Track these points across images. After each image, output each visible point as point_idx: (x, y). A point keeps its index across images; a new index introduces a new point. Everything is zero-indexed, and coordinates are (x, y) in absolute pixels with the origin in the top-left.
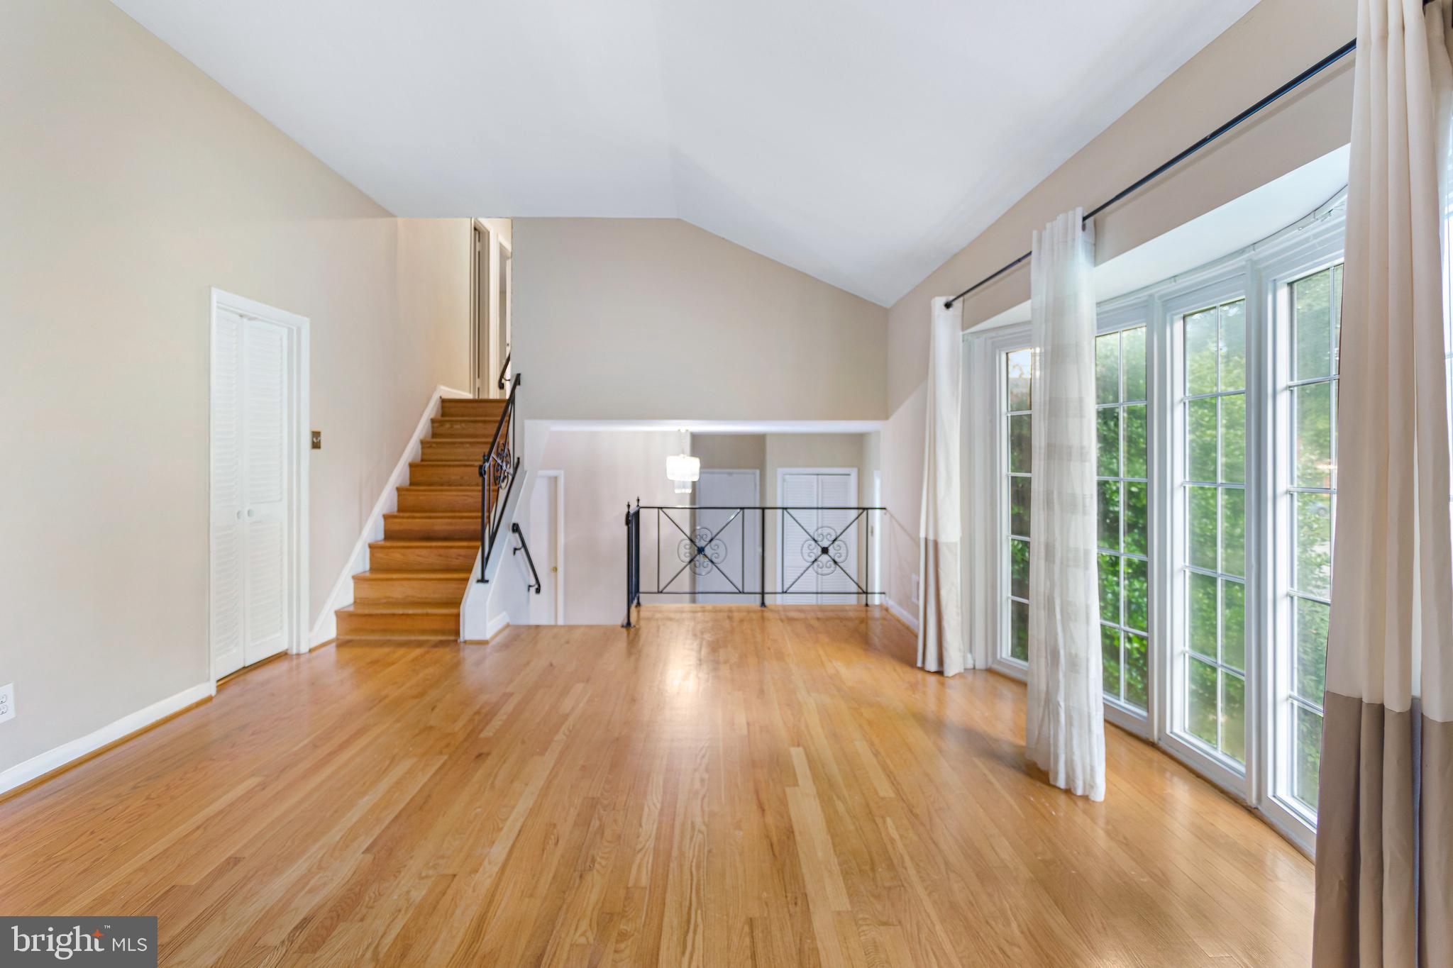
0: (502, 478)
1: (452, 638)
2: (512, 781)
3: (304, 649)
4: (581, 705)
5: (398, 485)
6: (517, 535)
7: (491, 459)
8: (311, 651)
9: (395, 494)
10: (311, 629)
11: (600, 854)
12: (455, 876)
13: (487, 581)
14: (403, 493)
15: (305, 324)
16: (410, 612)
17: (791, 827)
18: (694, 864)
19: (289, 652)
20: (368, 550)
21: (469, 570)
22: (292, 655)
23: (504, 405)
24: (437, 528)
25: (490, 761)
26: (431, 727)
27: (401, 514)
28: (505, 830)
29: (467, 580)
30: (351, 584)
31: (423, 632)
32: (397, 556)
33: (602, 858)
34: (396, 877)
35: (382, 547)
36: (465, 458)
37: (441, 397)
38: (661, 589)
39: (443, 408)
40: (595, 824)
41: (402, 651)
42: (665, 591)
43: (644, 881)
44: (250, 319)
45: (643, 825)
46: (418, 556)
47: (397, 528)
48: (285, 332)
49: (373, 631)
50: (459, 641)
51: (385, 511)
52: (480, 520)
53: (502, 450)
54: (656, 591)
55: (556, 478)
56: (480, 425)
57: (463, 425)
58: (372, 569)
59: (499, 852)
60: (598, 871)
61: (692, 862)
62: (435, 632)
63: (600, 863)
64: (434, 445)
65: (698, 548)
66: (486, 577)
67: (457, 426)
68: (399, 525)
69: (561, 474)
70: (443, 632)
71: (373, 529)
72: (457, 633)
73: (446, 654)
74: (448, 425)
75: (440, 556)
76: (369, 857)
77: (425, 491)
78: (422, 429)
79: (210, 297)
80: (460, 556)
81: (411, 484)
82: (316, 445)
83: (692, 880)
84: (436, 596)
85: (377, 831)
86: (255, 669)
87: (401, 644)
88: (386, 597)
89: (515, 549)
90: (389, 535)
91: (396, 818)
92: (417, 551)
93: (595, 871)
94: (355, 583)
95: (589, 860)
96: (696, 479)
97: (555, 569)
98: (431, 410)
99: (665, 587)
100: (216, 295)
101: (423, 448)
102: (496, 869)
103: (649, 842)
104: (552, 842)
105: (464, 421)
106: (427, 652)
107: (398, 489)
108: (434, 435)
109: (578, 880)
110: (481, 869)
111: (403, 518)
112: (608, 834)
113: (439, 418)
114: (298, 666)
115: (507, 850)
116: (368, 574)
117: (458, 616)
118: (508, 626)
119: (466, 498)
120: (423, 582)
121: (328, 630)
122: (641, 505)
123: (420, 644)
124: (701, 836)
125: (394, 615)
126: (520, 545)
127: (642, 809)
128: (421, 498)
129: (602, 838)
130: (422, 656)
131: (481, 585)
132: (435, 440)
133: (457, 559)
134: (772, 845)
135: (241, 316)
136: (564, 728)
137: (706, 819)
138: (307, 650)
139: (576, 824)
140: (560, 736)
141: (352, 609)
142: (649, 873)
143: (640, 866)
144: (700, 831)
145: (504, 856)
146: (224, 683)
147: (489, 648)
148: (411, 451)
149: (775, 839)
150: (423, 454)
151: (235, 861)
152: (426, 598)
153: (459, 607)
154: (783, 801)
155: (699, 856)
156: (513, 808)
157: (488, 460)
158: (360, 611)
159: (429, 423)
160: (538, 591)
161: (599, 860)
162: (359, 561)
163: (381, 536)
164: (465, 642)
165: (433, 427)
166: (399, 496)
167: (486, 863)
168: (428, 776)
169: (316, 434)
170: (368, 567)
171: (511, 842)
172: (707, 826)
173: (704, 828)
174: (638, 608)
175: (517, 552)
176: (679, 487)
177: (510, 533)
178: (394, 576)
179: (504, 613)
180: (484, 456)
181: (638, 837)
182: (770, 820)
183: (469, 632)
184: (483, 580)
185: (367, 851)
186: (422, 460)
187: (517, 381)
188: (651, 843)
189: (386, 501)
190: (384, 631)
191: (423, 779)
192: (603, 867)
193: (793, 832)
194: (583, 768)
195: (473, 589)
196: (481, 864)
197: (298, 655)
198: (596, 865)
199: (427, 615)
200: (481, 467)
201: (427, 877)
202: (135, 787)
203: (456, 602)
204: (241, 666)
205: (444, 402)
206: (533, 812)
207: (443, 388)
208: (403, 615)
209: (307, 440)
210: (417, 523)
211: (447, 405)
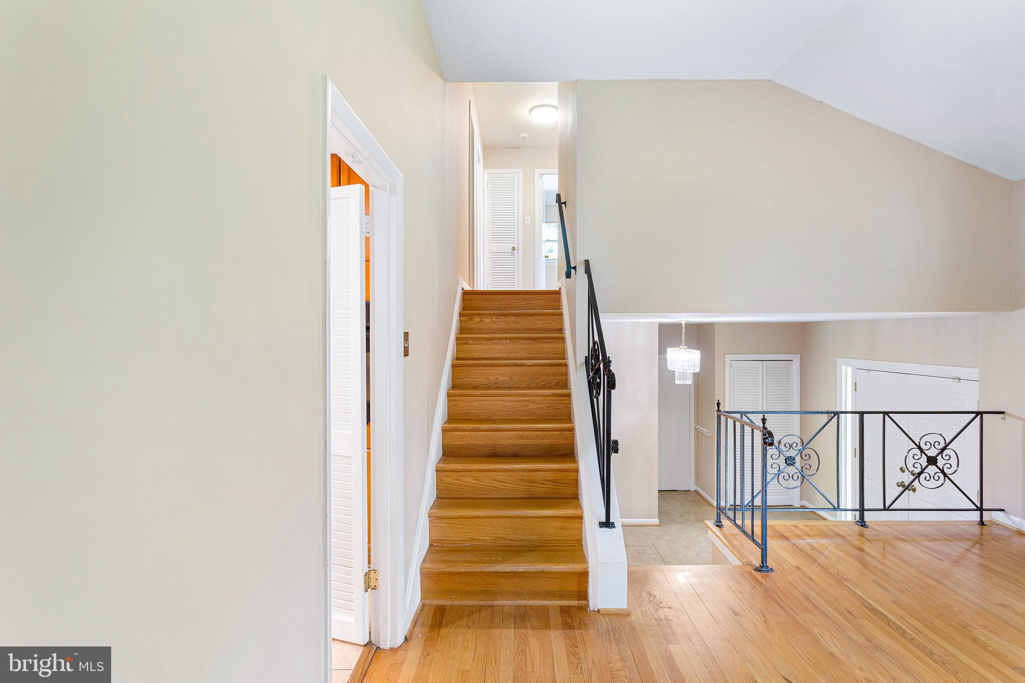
1: (581, 604)
3: (400, 639)
8: (406, 641)
13: (613, 525)
14: (454, 398)
20: (436, 475)
35: (453, 471)
36: (505, 355)
37: (461, 289)
39: (467, 300)
47: (457, 442)
50: (588, 609)
56: (513, 318)
57: (494, 319)
62: (551, 594)
64: (469, 342)
66: (611, 520)
67: (487, 320)
68: (461, 439)
71: (437, 447)
72: (586, 597)
74: (477, 319)
75: (522, 480)
78: (455, 324)
82: (406, 351)
90: (448, 451)
94: (431, 521)
96: (697, 370)
98: (458, 303)
101: (458, 345)
105: (494, 315)
107: (448, 395)
108: (463, 329)
113: (466, 312)
119: (527, 403)
128: (475, 404)
131: (606, 530)
132: (469, 336)
138: (403, 641)
148: (452, 348)
150: (462, 352)
159: (458, 317)
165: (463, 322)
166: (448, 402)
169: (406, 336)
176: (680, 378)
184: (607, 523)
189: (442, 409)
205: (467, 295)
207: (461, 279)
209: (401, 343)
211: (469, 297)
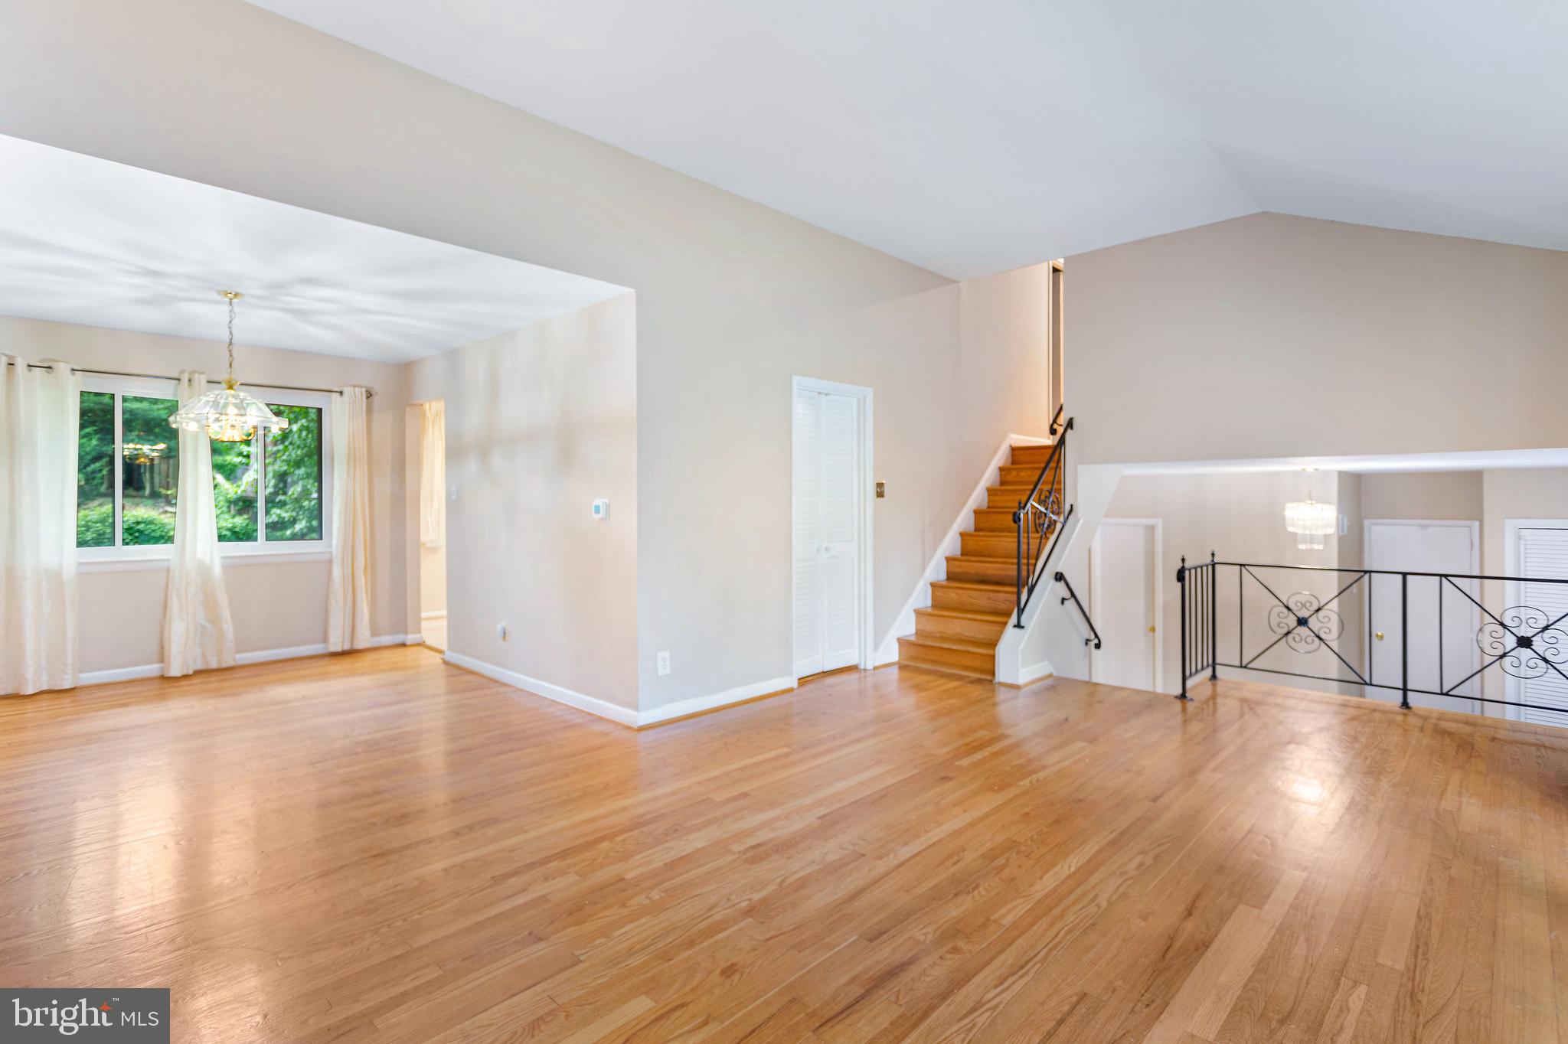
0: (1046, 526)
1: (989, 678)
2: (955, 805)
3: (870, 666)
4: (1067, 763)
5: (961, 530)
6: (1062, 582)
7: (1029, 505)
8: (875, 668)
9: (959, 538)
10: (876, 649)
11: (986, 885)
12: (864, 855)
13: (1023, 627)
14: (967, 538)
15: (869, 393)
16: (954, 647)
17: (1211, 942)
18: (1066, 928)
19: (859, 667)
20: (930, 589)
21: (1009, 615)
22: (860, 670)
23: (1051, 451)
24: (990, 572)
25: (949, 785)
26: (922, 746)
27: (965, 558)
28: (922, 839)
29: (1005, 624)
30: (913, 616)
31: (966, 668)
32: (953, 596)
33: (985, 889)
34: (826, 841)
35: (942, 587)
37: (1011, 446)
38: (1244, 663)
39: (1013, 455)
40: (1001, 861)
41: (942, 681)
42: (1250, 666)
43: (1007, 921)
44: (827, 394)
45: (1044, 878)
46: (971, 597)
47: (957, 570)
48: (856, 399)
49: (925, 661)
50: (994, 682)
51: (948, 554)
52: (1016, 566)
53: (1046, 497)
54: (1239, 665)
55: (1153, 528)
57: (1029, 472)
58: (934, 606)
59: (906, 852)
60: (973, 897)
61: (1067, 925)
62: (976, 670)
63: (979, 892)
64: (999, 493)
65: (1299, 618)
66: (1022, 624)
67: (1023, 474)
68: (958, 568)
69: (1159, 523)
70: (982, 671)
71: (936, 570)
72: (993, 673)
73: (976, 692)
74: (1014, 473)
75: (989, 599)
76: (820, 822)
77: (984, 536)
78: (989, 476)
79: (791, 383)
80: (1007, 600)
81: (977, 529)
82: (880, 495)
83: (1054, 939)
84: (982, 636)
85: (835, 807)
86: (831, 675)
87: (944, 676)
88: (941, 632)
89: (1063, 600)
90: (951, 577)
91: (854, 802)
92: (971, 593)
93: (971, 896)
94: (917, 616)
95: (973, 885)
97: (1153, 629)
98: (1000, 458)
99: (1248, 664)
100: (796, 380)
101: (989, 495)
102: (896, 862)
103: (1037, 894)
104: (952, 861)
106: (960, 686)
107: (962, 534)
108: (1003, 483)
109: (950, 897)
110: (885, 859)
111: (966, 561)
112: (1006, 872)
113: (1009, 465)
114: (865, 677)
115: (915, 852)
116: (929, 610)
117: (993, 657)
118: (1051, 675)
120: (970, 622)
121: (891, 653)
122: (1216, 560)
123: (960, 678)
124: (1095, 909)
125: (941, 648)
126: (1067, 595)
127: (1054, 866)
128: (981, 543)
129: (998, 873)
130: (955, 688)
131: (1017, 630)
132: (1003, 488)
133: (1004, 603)
134: (1169, 948)
135: (819, 393)
136: (1034, 777)
137: (1114, 897)
138: (872, 667)
139: (983, 856)
140: (1026, 783)
141: (913, 638)
142: (1018, 917)
143: (1014, 908)
144: (1099, 907)
145: (908, 856)
146: (803, 681)
147: (1023, 692)
148: (977, 498)
149: (1178, 944)
150: (989, 501)
151: (745, 795)
152: (973, 637)
153: (994, 649)
154: (1224, 917)
155: (1078, 924)
156: (941, 825)
157: (1024, 508)
158: (920, 642)
159: (997, 472)
160: (1098, 646)
161: (981, 889)
162: (921, 597)
163: (943, 576)
164: (1000, 683)
165: (1001, 475)
166: (962, 540)
167: (892, 856)
168: (894, 781)
169: (880, 485)
170: (929, 603)
171: (921, 848)
172: (1110, 903)
173: (1104, 905)
174: (1215, 682)
175: (1066, 602)
176: (1304, 542)
177: (1052, 582)
178: (946, 613)
179: (1047, 663)
180: (1020, 503)
181: (1030, 886)
182: (1189, 925)
183: (1002, 675)
184: (1019, 626)
185: (820, 818)
186: (988, 507)
187: (1070, 424)
188: (1039, 895)
189: (950, 544)
190: (934, 662)
191: (891, 781)
192: (980, 896)
193: (1208, 947)
194: (1027, 814)
195: (1010, 632)
196: (887, 855)
197: (865, 670)
198: (976, 892)
199: (967, 652)
200: (1015, 514)
201: (845, 849)
202: (723, 735)
203: (993, 644)
204: (820, 670)
205: (1014, 450)
206: (957, 833)
207: (1014, 436)
208: (948, 649)
209: (871, 490)
210: (974, 567)
211: (1017, 452)
